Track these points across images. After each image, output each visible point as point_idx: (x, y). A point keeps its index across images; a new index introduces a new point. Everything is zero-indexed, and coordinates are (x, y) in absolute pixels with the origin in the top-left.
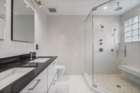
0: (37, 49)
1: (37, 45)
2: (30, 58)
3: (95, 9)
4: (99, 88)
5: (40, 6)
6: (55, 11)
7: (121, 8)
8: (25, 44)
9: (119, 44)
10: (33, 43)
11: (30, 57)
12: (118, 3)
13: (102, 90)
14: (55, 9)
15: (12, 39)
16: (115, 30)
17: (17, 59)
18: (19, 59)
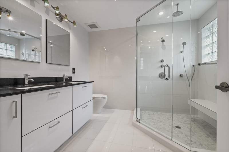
0: (74, 73)
1: (74, 69)
3: (138, 20)
4: (143, 123)
5: (75, 26)
6: (96, 27)
7: (181, 13)
8: (59, 67)
9: (193, 66)
10: (68, 66)
12: (177, 5)
13: (148, 127)
14: (95, 25)
15: (47, 62)
16: (184, 44)
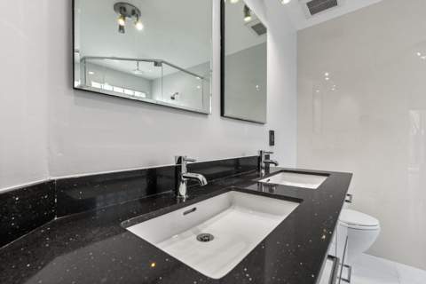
0: (272, 143)
1: (272, 133)
2: (259, 170)
10: (263, 124)
11: (259, 168)
17: (229, 169)
18: (233, 169)
